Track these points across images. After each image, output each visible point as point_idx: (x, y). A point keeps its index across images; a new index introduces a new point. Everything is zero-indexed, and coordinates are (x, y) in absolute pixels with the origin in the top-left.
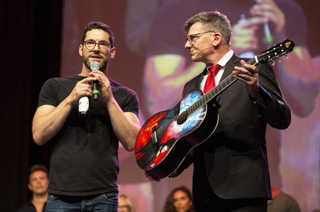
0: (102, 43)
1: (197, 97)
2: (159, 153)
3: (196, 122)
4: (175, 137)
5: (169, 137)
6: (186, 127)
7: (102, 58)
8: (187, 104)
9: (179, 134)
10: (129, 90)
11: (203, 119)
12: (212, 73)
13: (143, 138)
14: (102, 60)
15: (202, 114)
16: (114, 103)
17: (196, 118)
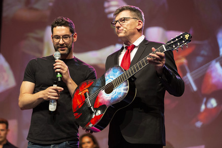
1: (118, 72)
2: (94, 116)
3: (122, 94)
4: (106, 104)
5: (100, 103)
6: (114, 97)
8: (111, 77)
9: (109, 101)
11: (127, 92)
12: (129, 50)
13: (78, 100)
15: (126, 87)
17: (121, 90)
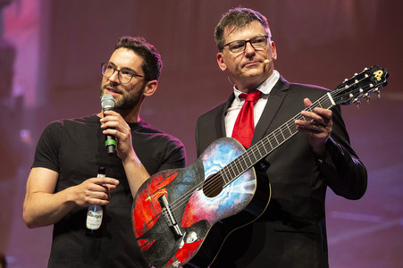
0: (126, 70)
1: (231, 152)
2: (182, 243)
3: (242, 197)
5: (194, 217)
6: (224, 203)
7: (121, 93)
8: (215, 162)
9: (214, 213)
10: (172, 138)
11: (253, 192)
12: (249, 102)
13: (145, 213)
14: (121, 96)
15: (250, 183)
16: (133, 161)
17: (240, 190)
